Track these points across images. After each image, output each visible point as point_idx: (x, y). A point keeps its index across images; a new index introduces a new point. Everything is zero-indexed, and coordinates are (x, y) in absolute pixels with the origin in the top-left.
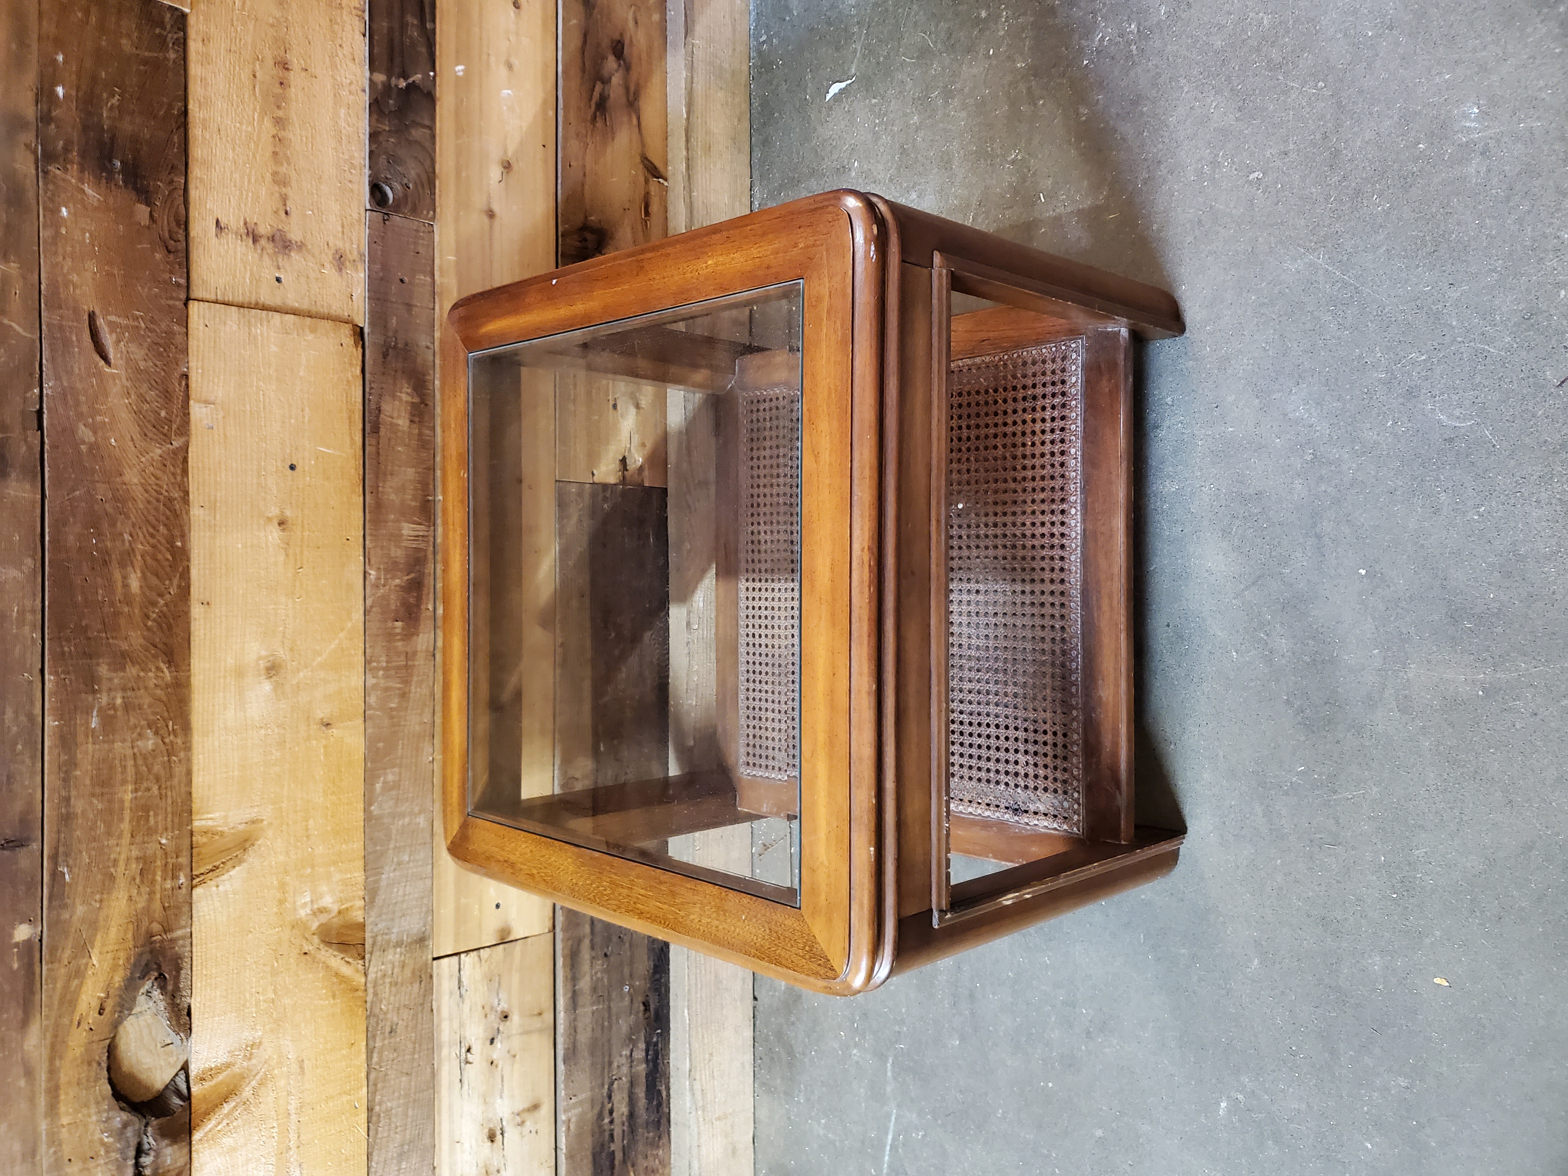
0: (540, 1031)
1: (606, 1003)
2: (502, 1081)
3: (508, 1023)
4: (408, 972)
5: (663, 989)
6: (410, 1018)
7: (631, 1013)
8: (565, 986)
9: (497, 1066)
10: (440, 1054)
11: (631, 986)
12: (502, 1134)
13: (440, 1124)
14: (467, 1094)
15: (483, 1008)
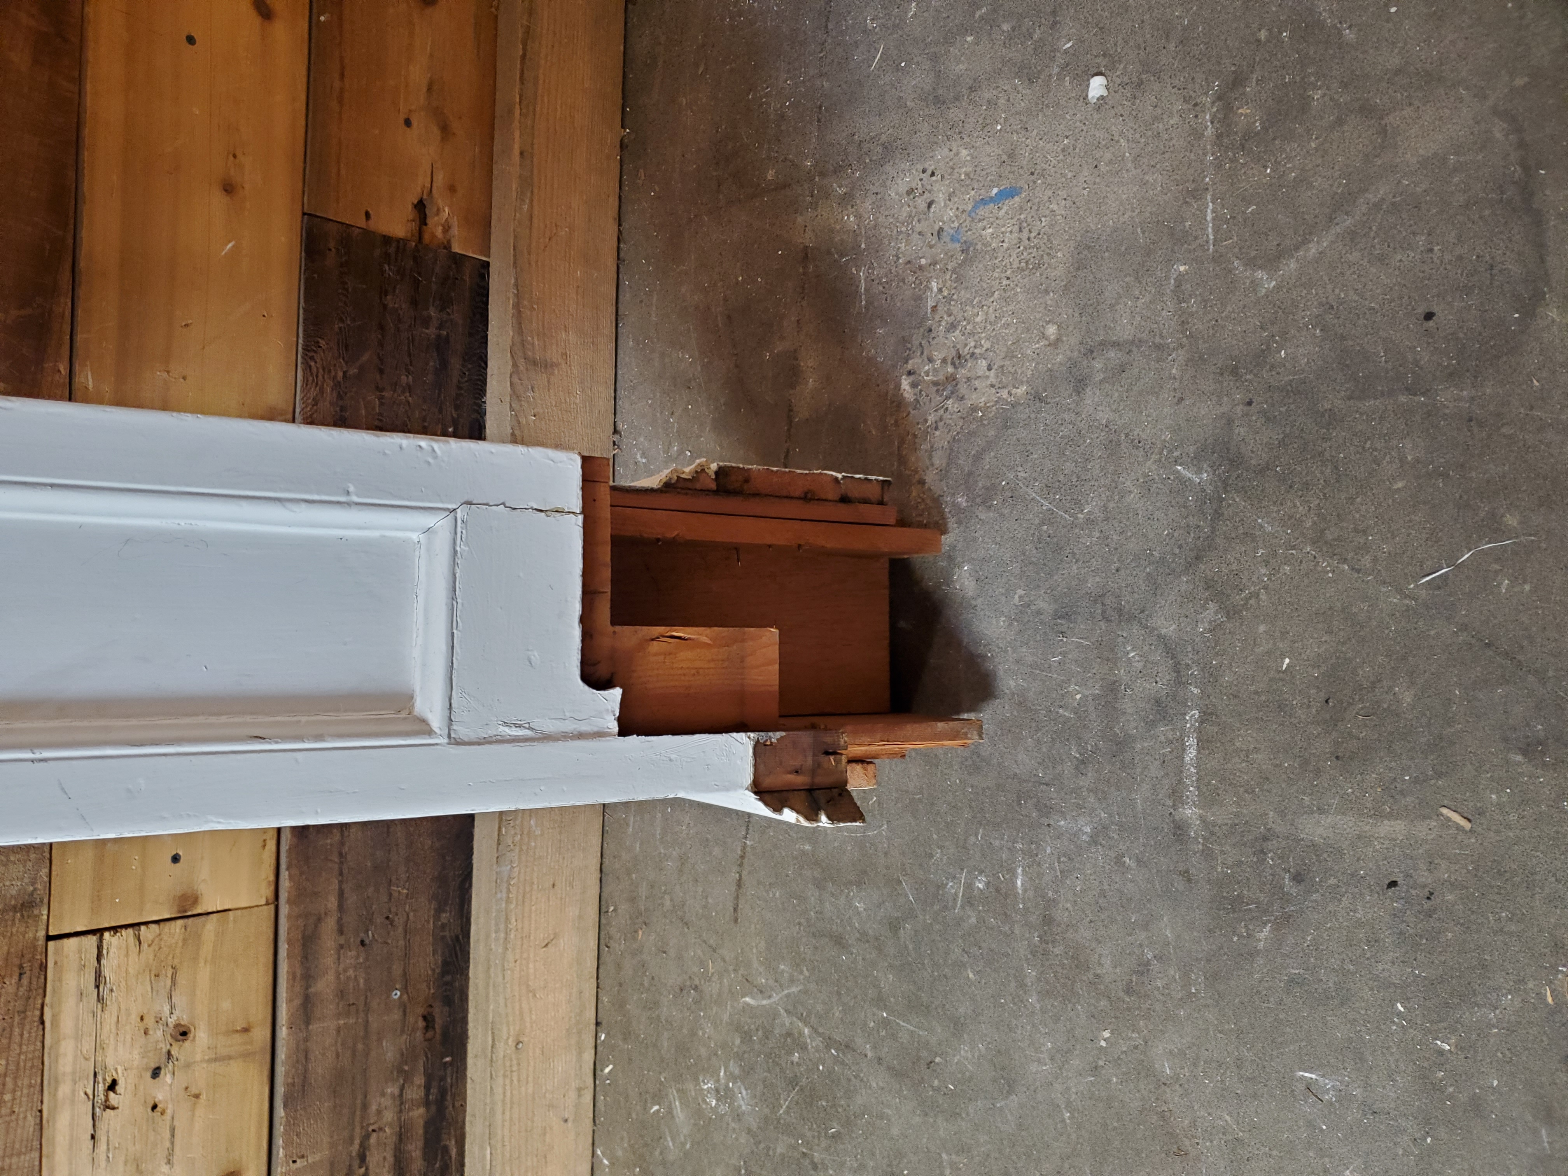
0: (245, 1056)
1: (362, 1015)
2: (173, 1136)
3: (187, 1044)
5: (457, 996)
7: (403, 1031)
8: (291, 988)
9: (163, 1113)
10: (54, 1095)
11: (405, 989)
14: (103, 1157)
15: (142, 1019)
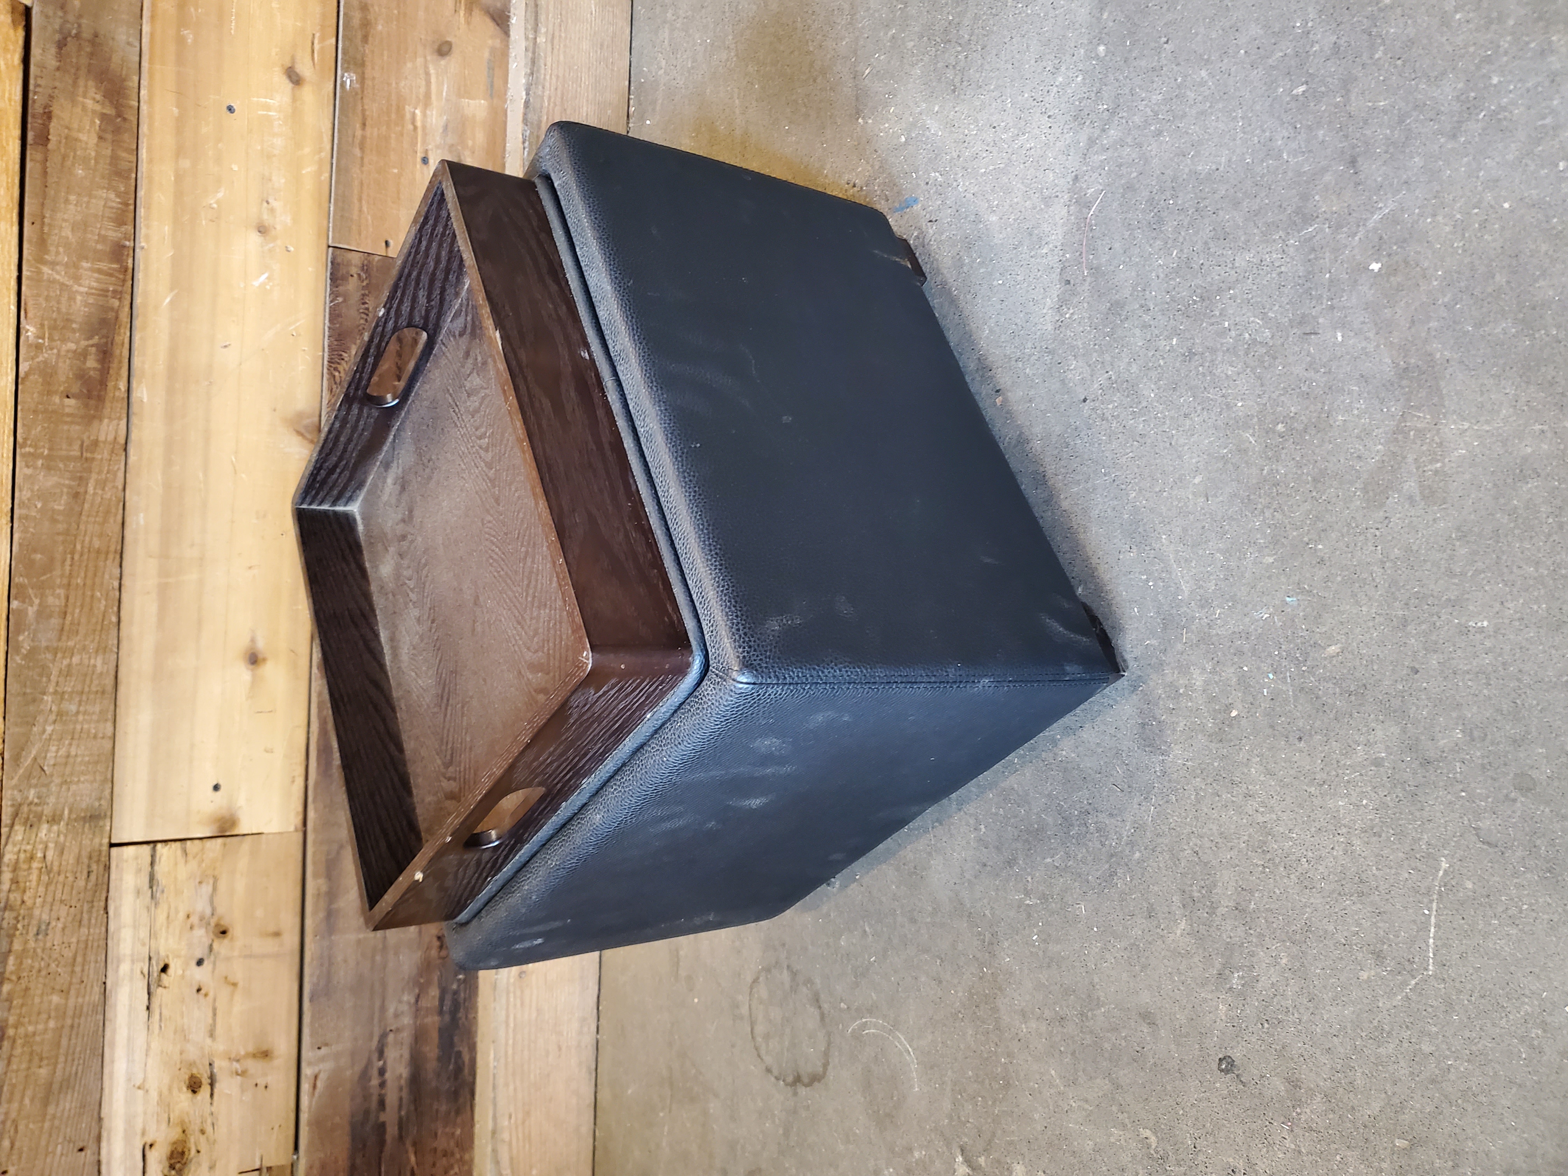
0: (276, 956)
2: (215, 1014)
3: (226, 941)
4: (70, 858)
6: (70, 919)
7: (418, 949)
8: (316, 901)
9: (206, 995)
10: (116, 971)
12: (212, 1085)
13: (113, 1062)
14: (157, 1026)
15: (188, 917)
